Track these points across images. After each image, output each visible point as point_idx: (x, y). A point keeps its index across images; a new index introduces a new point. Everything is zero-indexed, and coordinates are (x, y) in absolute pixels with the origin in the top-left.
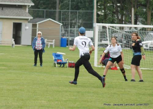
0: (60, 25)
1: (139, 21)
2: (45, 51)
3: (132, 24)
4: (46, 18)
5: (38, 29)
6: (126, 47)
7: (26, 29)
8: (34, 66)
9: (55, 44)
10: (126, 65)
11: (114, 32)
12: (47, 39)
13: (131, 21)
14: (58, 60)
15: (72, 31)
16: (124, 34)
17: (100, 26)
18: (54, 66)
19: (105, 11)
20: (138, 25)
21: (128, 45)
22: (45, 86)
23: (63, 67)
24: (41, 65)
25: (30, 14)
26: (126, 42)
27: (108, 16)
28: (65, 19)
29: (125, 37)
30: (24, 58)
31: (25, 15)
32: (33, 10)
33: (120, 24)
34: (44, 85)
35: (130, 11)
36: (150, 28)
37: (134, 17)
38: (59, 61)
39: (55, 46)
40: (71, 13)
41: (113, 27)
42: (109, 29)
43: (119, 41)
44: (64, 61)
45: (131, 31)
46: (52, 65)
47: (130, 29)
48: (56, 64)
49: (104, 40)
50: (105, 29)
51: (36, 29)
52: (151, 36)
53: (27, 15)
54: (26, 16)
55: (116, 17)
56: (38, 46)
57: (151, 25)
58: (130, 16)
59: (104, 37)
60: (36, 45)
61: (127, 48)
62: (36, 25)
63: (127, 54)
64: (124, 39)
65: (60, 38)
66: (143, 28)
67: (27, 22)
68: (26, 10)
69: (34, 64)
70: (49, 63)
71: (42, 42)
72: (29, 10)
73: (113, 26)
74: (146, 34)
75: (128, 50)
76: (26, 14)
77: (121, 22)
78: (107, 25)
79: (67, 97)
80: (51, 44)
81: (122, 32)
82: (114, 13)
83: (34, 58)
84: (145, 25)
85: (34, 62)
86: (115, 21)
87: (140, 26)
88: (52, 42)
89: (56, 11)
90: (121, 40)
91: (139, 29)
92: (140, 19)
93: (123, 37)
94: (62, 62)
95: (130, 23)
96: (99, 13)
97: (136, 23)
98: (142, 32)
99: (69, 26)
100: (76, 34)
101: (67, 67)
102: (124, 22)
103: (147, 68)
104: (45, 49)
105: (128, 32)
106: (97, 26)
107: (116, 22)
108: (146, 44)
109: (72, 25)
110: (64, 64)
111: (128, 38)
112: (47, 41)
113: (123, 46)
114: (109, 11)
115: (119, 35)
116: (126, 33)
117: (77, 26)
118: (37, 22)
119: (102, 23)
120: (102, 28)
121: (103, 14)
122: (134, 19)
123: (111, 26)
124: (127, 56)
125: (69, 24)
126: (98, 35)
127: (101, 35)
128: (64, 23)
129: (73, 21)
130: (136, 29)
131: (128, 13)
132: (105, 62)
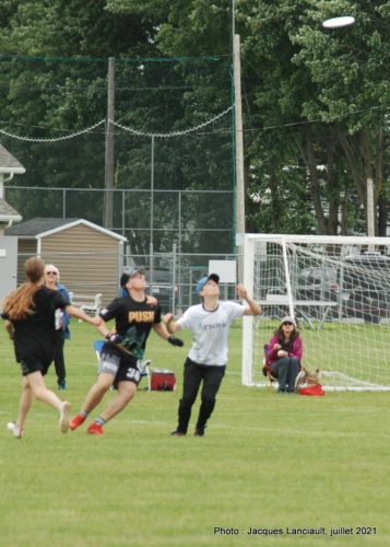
0: (119, 240)
2: (72, 336)
3: (367, 235)
6: (351, 314)
10: (352, 379)
11: (307, 262)
12: (75, 293)
13: (366, 224)
15: (162, 263)
16: (342, 270)
17: (259, 243)
19: (274, 189)
21: (359, 307)
24: (61, 382)
25: (12, 205)
26: (351, 297)
27: (287, 206)
28: (136, 220)
29: (345, 279)
32: (24, 191)
33: (329, 234)
35: (360, 191)
37: (375, 211)
40: (158, 198)
41: (304, 245)
42: (290, 252)
43: (327, 294)
45: (366, 257)
47: (362, 251)
49: (274, 293)
50: (279, 253)
53: (1, 208)
55: (313, 212)
58: (362, 206)
59: (275, 283)
61: (356, 320)
62: (35, 241)
63: (355, 339)
64: (341, 288)
67: (2, 232)
70: (85, 375)
72: (7, 192)
73: (305, 242)
75: (357, 328)
77: (329, 227)
78: (284, 240)
80: (89, 308)
81: (337, 262)
82: (305, 197)
86: (312, 225)
89: (102, 193)
90: (332, 291)
93: (338, 282)
95: (363, 231)
96: (256, 198)
97: (380, 232)
99: (151, 244)
100: (177, 272)
101: (147, 389)
102: (339, 229)
104: (69, 327)
105: (358, 263)
106: (250, 244)
107: (313, 228)
109: (161, 242)
111: (356, 283)
112: (74, 300)
113: (340, 313)
114: (287, 191)
115: (327, 275)
116: (349, 266)
117: (178, 245)
118: (37, 233)
119: (267, 233)
120: (268, 248)
121: (267, 201)
122: (375, 216)
123: (297, 241)
124: (356, 348)
125: (149, 237)
126: (252, 274)
127: (263, 274)
128: (134, 235)
129: (165, 228)
130: (383, 253)
131: (355, 195)
132: (280, 370)
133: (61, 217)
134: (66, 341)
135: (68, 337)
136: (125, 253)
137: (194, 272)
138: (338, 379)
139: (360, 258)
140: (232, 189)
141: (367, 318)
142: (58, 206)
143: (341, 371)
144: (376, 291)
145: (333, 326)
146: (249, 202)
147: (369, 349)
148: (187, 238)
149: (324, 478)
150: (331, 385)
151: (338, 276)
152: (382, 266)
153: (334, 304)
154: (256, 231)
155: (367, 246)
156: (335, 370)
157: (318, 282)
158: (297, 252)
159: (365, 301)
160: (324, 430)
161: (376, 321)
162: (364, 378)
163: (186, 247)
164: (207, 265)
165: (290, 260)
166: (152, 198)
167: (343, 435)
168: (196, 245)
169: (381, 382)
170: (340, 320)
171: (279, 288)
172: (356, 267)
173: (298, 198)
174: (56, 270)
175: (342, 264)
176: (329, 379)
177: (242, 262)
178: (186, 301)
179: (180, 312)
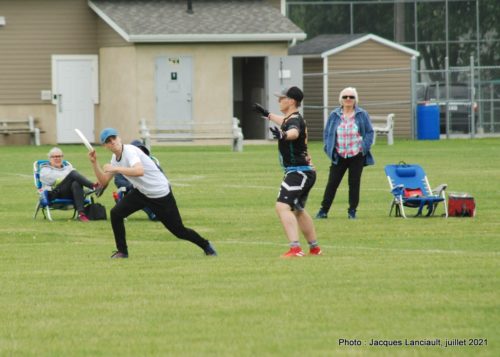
0: (411, 55)
4: (356, 32)
5: (329, 78)
7: (282, 79)
9: (394, 130)
14: (408, 190)
18: (394, 213)
22: (359, 292)
23: (428, 216)
24: (352, 211)
28: (430, 33)
31: (278, 26)
32: (308, 8)
34: (358, 289)
38: (414, 195)
39: (397, 137)
44: (431, 195)
46: (388, 213)
48: (402, 207)
51: (322, 78)
53: (284, 26)
54: (282, 31)
56: (348, 141)
60: (340, 141)
62: (321, 60)
65: (414, 105)
67: (286, 52)
68: (279, 8)
71: (360, 125)
76: (277, 22)
79: (445, 330)
80: (381, 129)
88: (385, 122)
89: (392, 5)
94: (423, 198)
99: (447, 58)
100: (476, 87)
101: (444, 215)
109: (458, 55)
110: (432, 203)
117: (476, 58)
118: (323, 51)
125: (445, 50)
128: (428, 50)
129: (461, 40)
133: (349, 32)
136: (419, 69)
137: (496, 86)
148: (485, 50)
166: (446, 8)
174: (354, 94)
178: (487, 118)
179: (481, 130)
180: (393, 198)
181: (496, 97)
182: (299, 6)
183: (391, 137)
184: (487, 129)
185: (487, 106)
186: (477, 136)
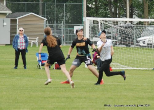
0: (44, 20)
1: (135, 15)
2: (28, 51)
3: (127, 18)
4: (27, 12)
5: (18, 26)
6: (121, 44)
7: (4, 25)
8: (15, 69)
9: (38, 43)
10: (122, 65)
11: (107, 27)
12: (29, 37)
13: (126, 14)
14: (43, 61)
15: (58, 27)
16: (118, 29)
17: (91, 21)
18: (38, 68)
19: (96, 3)
20: (134, 18)
21: (124, 41)
22: (27, 92)
25: (9, 8)
26: (121, 38)
27: (100, 8)
28: (50, 13)
29: (119, 32)
30: (2, 59)
31: (3, 9)
32: (12, 4)
33: (114, 17)
35: (124, 3)
36: (148, 22)
37: (129, 10)
40: (57, 6)
41: (106, 21)
42: (101, 23)
43: (113, 37)
45: (126, 25)
46: (36, 67)
47: (125, 23)
48: (41, 66)
49: (96, 37)
50: (97, 24)
51: (16, 25)
52: (149, 31)
53: (5, 9)
54: (4, 10)
55: (109, 10)
57: (148, 18)
58: (125, 8)
59: (96, 34)
61: (123, 46)
62: (16, 20)
63: (123, 52)
64: (118, 35)
66: (140, 22)
67: (5, 17)
68: (3, 3)
69: (14, 66)
70: (33, 64)
71: (25, 40)
72: (7, 4)
73: (106, 20)
74: (143, 29)
75: (123, 48)
76: (3, 8)
77: (114, 15)
78: (99, 19)
79: (54, 104)
80: (34, 42)
81: (117, 27)
82: (106, 5)
83: (14, 60)
84: (142, 18)
85: (15, 63)
86: (108, 14)
87: (136, 20)
88: (36, 40)
89: (38, 4)
90: (115, 36)
91: (135, 23)
92: (136, 12)
93: (117, 33)
95: (125, 17)
96: (90, 5)
97: (131, 17)
98: (139, 27)
99: (55, 21)
100: (64, 30)
101: (53, 69)
102: (117, 16)
103: (145, 68)
104: (28, 48)
105: (124, 27)
106: (88, 21)
107: (109, 16)
108: (144, 41)
109: (58, 20)
111: (123, 33)
112: (29, 39)
113: (118, 43)
114: (100, 3)
115: (113, 31)
116: (121, 28)
117: (64, 21)
118: (17, 17)
119: (93, 17)
120: (94, 22)
121: (94, 7)
122: (129, 11)
123: (103, 20)
124: (123, 55)
125: (54, 19)
126: (89, 31)
127: (92, 31)
128: (49, 18)
129: (60, 16)
130: (132, 24)
131: (123, 5)
132: (98, 62)
133: (25, 12)
134: (27, 53)
135: (27, 52)
136: (46, 24)
137: (69, 30)
138: (117, 65)
139: (124, 25)
140: (82, 3)
141: (127, 45)
142: (24, 8)
143: (118, 63)
144: (130, 36)
145: (115, 48)
146: (87, 7)
147: (127, 56)
148: (67, 19)
149: (112, 98)
150: (115, 67)
151: (117, 31)
152: (132, 28)
153: (116, 41)
154: (90, 17)
155: (126, 21)
156: (116, 62)
157: (110, 33)
158: (104, 23)
159: (126, 39)
160: (112, 82)
161: (129, 46)
162: (126, 65)
163: (67, 22)
164: (74, 28)
165: (101, 26)
166: (55, 6)
167: (119, 84)
168: (70, 21)
169: (131, 66)
170: (117, 46)
171: (97, 35)
172: (123, 28)
173: (104, 5)
174: (23, 29)
175: (118, 27)
176: (114, 65)
177: (85, 27)
178: (66, 40)
179: (65, 43)
180: (38, 63)
181: (69, 33)
182: (9, 3)
183: (37, 44)
184: (66, 43)
185: (66, 36)
186: (63, 45)
